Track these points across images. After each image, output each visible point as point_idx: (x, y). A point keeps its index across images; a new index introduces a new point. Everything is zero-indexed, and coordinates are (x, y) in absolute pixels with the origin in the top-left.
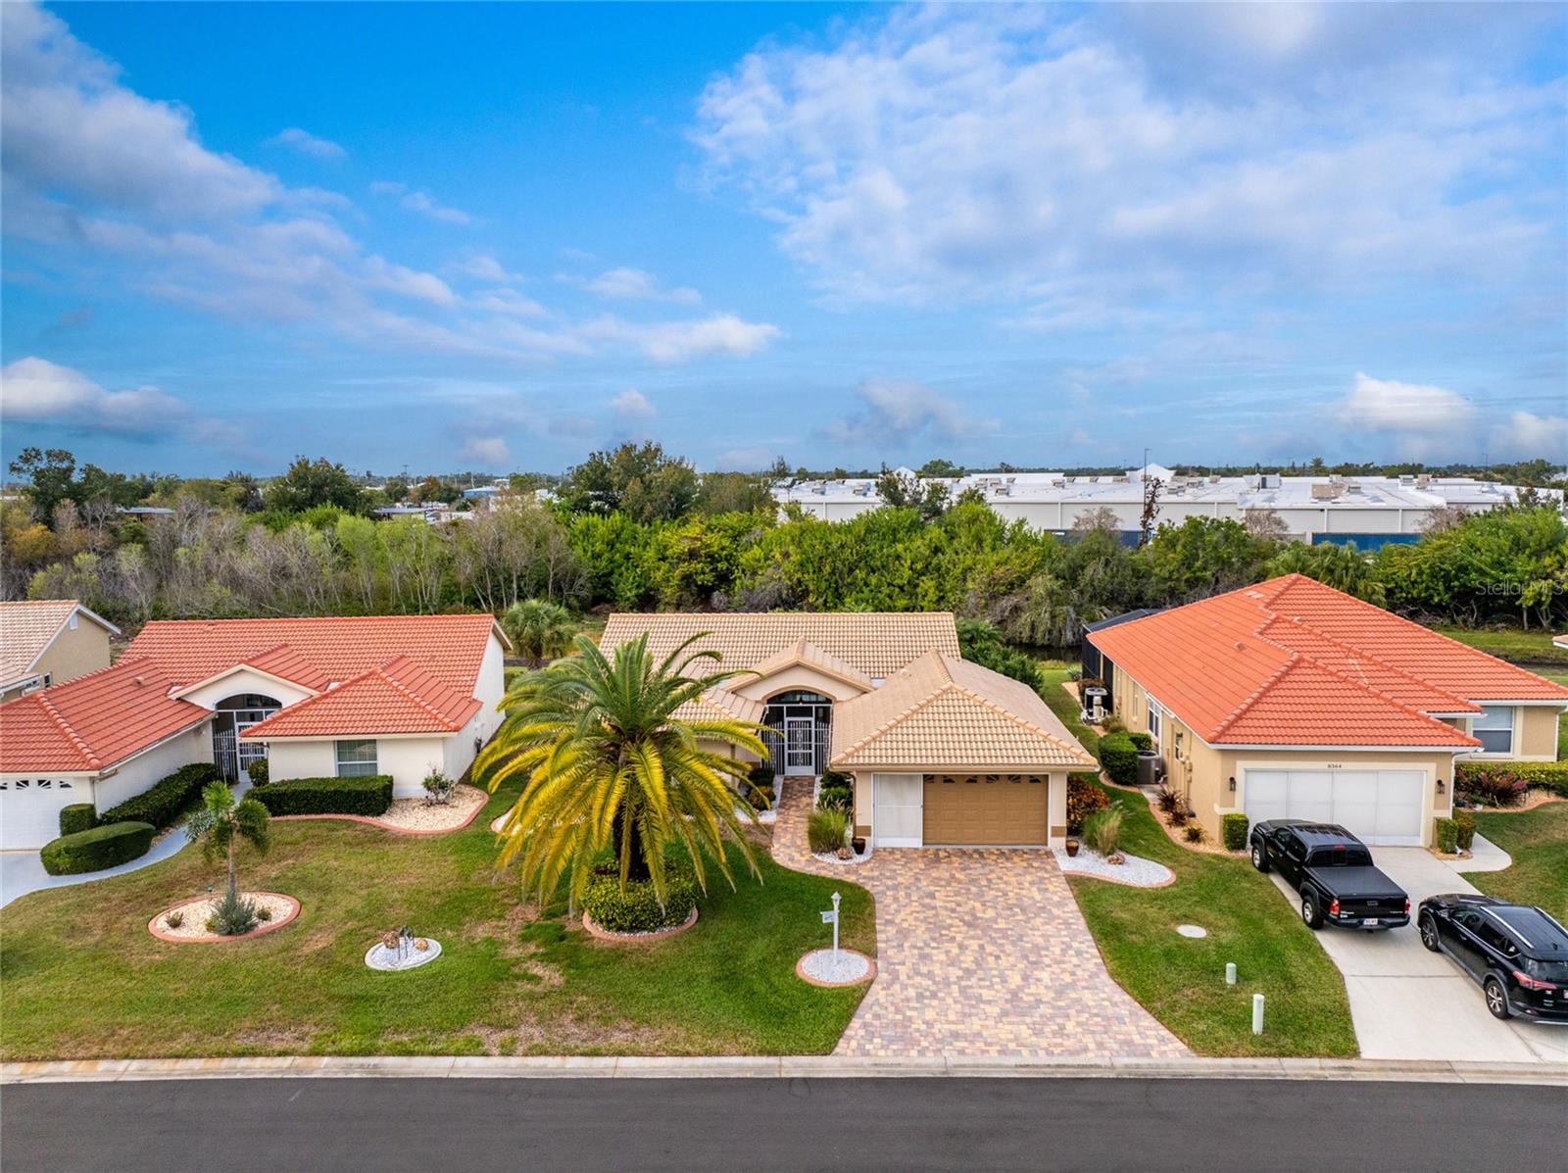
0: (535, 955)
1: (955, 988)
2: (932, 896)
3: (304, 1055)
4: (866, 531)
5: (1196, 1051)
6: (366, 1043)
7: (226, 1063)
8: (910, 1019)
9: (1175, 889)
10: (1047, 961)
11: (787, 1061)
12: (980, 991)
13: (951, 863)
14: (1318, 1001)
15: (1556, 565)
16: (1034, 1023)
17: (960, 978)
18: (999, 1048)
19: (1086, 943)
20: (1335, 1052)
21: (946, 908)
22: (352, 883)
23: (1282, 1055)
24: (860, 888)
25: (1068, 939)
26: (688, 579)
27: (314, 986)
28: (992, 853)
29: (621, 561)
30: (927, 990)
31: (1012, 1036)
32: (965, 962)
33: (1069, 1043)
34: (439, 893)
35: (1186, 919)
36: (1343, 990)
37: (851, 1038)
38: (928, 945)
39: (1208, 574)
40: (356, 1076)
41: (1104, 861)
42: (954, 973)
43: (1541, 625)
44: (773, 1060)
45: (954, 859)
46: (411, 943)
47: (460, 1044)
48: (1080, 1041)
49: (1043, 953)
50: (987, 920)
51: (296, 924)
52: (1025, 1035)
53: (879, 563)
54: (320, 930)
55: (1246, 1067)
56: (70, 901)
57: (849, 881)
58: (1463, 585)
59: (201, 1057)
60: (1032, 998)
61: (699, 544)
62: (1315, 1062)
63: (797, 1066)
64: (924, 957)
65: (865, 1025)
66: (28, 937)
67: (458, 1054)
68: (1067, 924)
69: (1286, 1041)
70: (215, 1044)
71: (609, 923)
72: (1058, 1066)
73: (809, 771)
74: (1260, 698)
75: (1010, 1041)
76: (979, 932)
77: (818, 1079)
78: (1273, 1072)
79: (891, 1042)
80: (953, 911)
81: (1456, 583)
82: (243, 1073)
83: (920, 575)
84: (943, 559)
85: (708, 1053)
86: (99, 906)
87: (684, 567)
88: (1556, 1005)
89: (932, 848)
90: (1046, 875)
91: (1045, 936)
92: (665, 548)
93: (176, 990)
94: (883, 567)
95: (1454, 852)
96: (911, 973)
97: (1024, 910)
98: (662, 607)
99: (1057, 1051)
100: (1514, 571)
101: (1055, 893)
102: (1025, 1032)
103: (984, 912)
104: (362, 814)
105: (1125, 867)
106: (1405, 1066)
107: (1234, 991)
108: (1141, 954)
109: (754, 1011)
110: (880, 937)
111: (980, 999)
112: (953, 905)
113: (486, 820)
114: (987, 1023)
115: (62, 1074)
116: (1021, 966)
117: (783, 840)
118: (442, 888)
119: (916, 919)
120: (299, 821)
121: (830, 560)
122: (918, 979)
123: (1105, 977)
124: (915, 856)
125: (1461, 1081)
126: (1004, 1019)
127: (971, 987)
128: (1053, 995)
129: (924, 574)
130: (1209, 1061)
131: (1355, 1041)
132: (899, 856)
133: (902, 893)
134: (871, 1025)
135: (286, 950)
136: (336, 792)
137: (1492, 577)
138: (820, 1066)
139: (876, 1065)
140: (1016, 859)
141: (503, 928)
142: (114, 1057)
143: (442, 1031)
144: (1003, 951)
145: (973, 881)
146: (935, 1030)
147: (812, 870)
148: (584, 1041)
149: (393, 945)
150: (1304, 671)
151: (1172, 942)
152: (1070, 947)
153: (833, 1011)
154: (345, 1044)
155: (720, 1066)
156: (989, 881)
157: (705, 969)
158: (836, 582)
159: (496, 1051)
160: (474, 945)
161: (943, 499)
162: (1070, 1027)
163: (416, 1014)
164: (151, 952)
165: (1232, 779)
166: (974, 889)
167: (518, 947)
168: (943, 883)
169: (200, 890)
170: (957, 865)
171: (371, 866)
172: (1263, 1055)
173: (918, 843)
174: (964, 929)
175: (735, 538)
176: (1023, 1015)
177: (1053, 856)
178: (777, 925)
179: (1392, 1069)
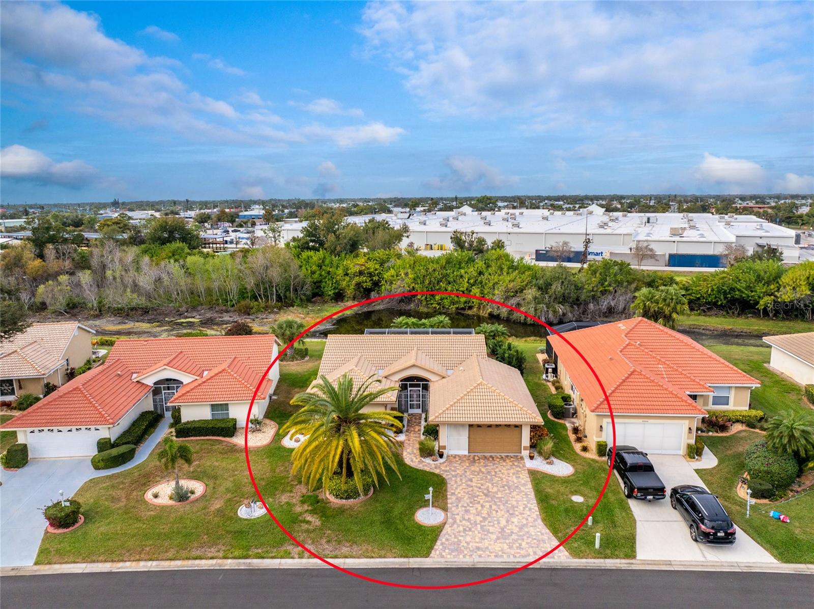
0: (307, 510)
1: (479, 526)
2: (471, 480)
3: (220, 558)
4: (446, 262)
5: (572, 556)
6: (245, 553)
7: (190, 562)
8: (460, 541)
9: (573, 477)
10: (517, 513)
11: (411, 560)
12: (488, 527)
13: (479, 463)
14: (623, 533)
15: (776, 289)
16: (510, 543)
17: (481, 521)
18: (494, 554)
19: (534, 505)
20: (627, 556)
21: (476, 487)
22: (226, 474)
23: (606, 558)
24: (441, 476)
25: (526, 503)
26: (358, 285)
27: (219, 526)
28: (498, 458)
29: (325, 275)
30: (467, 527)
31: (500, 549)
32: (483, 514)
33: (523, 552)
34: (263, 479)
35: (576, 492)
36: (635, 528)
37: (437, 550)
38: (468, 505)
39: (611, 288)
40: (243, 568)
41: (545, 462)
42: (479, 519)
43: (769, 315)
44: (406, 560)
45: (481, 460)
46: (255, 506)
47: (282, 554)
48: (527, 551)
49: (516, 509)
50: (493, 493)
51: (206, 496)
52: (505, 548)
53: (452, 279)
54: (216, 498)
55: (591, 563)
56: (108, 484)
57: (436, 472)
58: (732, 297)
59: (180, 560)
60: (509, 531)
61: (364, 268)
62: (618, 561)
63: (416, 562)
64: (467, 511)
65: (442, 544)
66: (96, 502)
67: (282, 558)
68: (526, 494)
69: (608, 552)
70: (184, 554)
71: (337, 496)
72: (518, 562)
73: (419, 411)
74: (615, 390)
75: (499, 551)
76: (490, 499)
77: (424, 568)
78: (601, 565)
79: (453, 551)
80: (480, 488)
81: (729, 296)
82: (198, 567)
83: (472, 286)
84: (483, 278)
85: (380, 557)
86: (121, 487)
87: (357, 279)
88: (714, 538)
89: (472, 455)
90: (520, 470)
91: (517, 501)
92: (347, 269)
93: (163, 529)
94: (454, 281)
95: (694, 458)
96: (461, 519)
97: (509, 488)
98: (346, 299)
99: (518, 555)
100: (756, 291)
101: (523, 479)
102: (506, 547)
103: (492, 489)
104: (224, 437)
105: (553, 466)
106: (653, 563)
107: (591, 528)
108: (556, 510)
109: (398, 538)
110: (449, 501)
111: (488, 532)
112: (479, 485)
113: (279, 439)
114: (491, 543)
115: (127, 568)
116: (506, 515)
117: (408, 450)
118: (264, 476)
119: (464, 492)
120: (196, 440)
121: (428, 277)
122: (464, 522)
123: (540, 521)
124: (465, 459)
125: (673, 569)
126: (498, 541)
127: (485, 526)
128: (518, 530)
129: (474, 285)
130: (577, 560)
131: (635, 552)
132: (457, 459)
133: (459, 479)
134: (445, 544)
135: (204, 508)
136: (213, 428)
137: (746, 294)
138: (424, 562)
139: (446, 562)
140: (508, 461)
141: (293, 497)
142: (145, 560)
143: (274, 547)
144: (499, 508)
145: (489, 473)
146: (470, 546)
147: (420, 467)
148: (331, 551)
149: (248, 506)
150: (636, 376)
151: (568, 505)
152: (527, 506)
153: (429, 537)
154: (236, 553)
155: (385, 562)
156: (496, 472)
157: (377, 518)
158: (431, 288)
159: (296, 556)
160: (282, 506)
161: (484, 245)
162: (524, 545)
163: (263, 540)
164: (149, 510)
165: (601, 426)
166: (489, 477)
167: (300, 507)
168: (476, 473)
169: (162, 478)
170: (482, 464)
171: (232, 465)
172: (598, 558)
173: (466, 453)
174: (484, 497)
175: (382, 265)
176: (505, 539)
177: (524, 460)
178: (406, 495)
179: (648, 564)
